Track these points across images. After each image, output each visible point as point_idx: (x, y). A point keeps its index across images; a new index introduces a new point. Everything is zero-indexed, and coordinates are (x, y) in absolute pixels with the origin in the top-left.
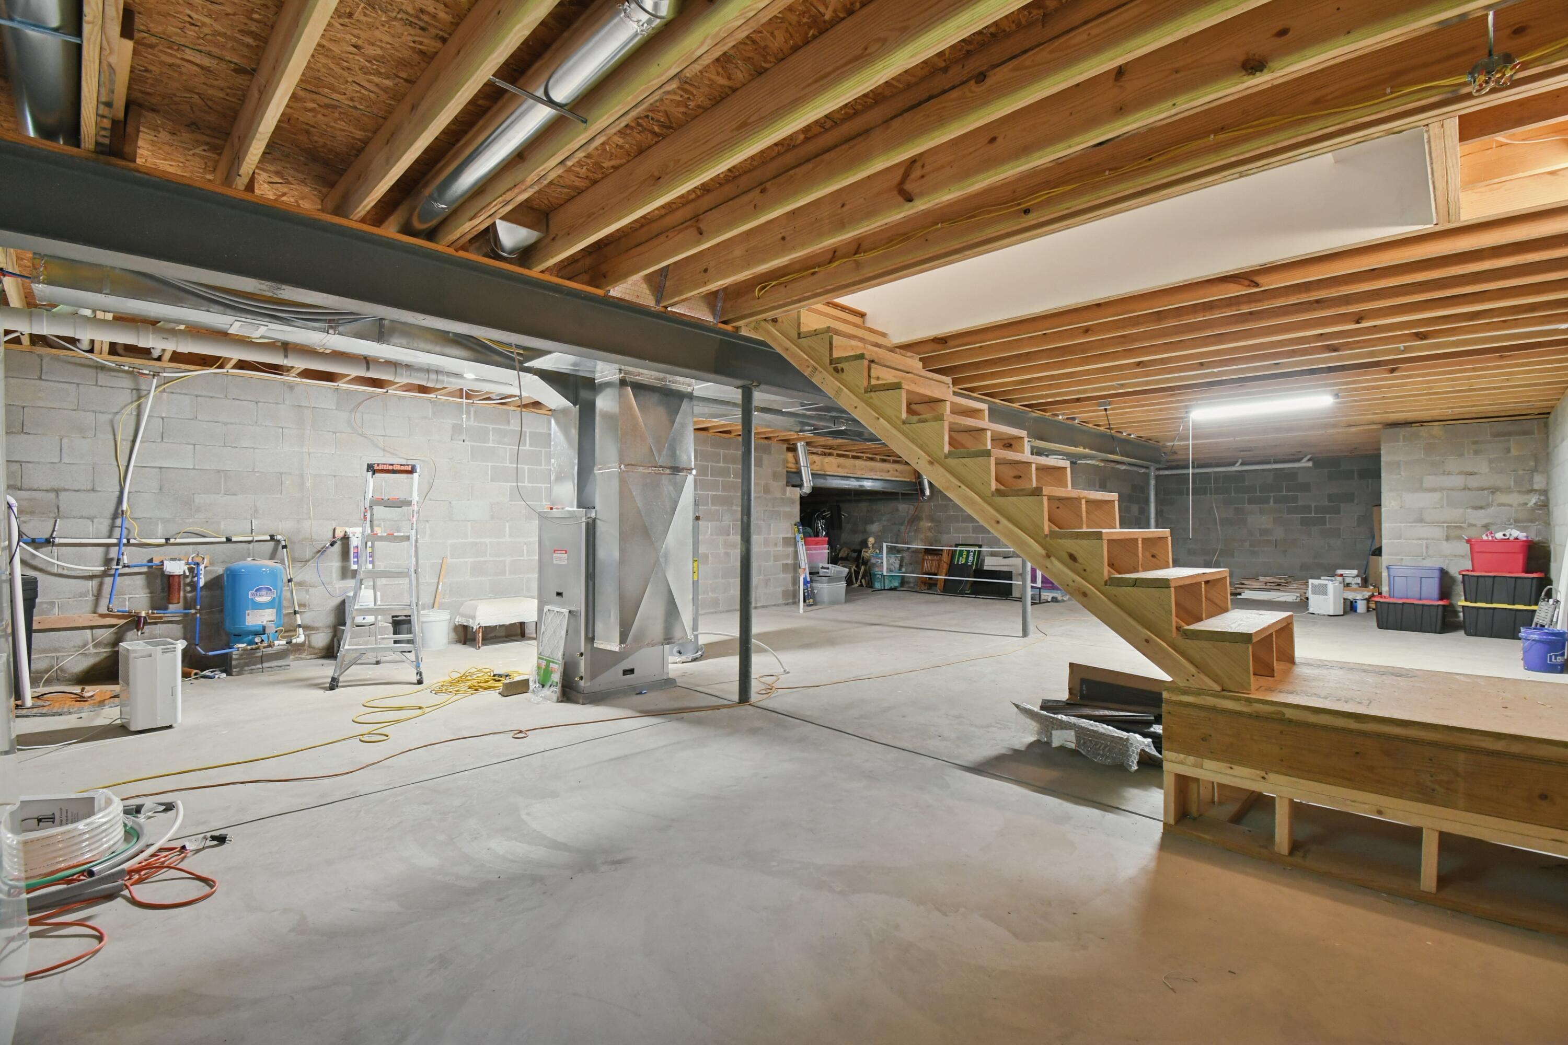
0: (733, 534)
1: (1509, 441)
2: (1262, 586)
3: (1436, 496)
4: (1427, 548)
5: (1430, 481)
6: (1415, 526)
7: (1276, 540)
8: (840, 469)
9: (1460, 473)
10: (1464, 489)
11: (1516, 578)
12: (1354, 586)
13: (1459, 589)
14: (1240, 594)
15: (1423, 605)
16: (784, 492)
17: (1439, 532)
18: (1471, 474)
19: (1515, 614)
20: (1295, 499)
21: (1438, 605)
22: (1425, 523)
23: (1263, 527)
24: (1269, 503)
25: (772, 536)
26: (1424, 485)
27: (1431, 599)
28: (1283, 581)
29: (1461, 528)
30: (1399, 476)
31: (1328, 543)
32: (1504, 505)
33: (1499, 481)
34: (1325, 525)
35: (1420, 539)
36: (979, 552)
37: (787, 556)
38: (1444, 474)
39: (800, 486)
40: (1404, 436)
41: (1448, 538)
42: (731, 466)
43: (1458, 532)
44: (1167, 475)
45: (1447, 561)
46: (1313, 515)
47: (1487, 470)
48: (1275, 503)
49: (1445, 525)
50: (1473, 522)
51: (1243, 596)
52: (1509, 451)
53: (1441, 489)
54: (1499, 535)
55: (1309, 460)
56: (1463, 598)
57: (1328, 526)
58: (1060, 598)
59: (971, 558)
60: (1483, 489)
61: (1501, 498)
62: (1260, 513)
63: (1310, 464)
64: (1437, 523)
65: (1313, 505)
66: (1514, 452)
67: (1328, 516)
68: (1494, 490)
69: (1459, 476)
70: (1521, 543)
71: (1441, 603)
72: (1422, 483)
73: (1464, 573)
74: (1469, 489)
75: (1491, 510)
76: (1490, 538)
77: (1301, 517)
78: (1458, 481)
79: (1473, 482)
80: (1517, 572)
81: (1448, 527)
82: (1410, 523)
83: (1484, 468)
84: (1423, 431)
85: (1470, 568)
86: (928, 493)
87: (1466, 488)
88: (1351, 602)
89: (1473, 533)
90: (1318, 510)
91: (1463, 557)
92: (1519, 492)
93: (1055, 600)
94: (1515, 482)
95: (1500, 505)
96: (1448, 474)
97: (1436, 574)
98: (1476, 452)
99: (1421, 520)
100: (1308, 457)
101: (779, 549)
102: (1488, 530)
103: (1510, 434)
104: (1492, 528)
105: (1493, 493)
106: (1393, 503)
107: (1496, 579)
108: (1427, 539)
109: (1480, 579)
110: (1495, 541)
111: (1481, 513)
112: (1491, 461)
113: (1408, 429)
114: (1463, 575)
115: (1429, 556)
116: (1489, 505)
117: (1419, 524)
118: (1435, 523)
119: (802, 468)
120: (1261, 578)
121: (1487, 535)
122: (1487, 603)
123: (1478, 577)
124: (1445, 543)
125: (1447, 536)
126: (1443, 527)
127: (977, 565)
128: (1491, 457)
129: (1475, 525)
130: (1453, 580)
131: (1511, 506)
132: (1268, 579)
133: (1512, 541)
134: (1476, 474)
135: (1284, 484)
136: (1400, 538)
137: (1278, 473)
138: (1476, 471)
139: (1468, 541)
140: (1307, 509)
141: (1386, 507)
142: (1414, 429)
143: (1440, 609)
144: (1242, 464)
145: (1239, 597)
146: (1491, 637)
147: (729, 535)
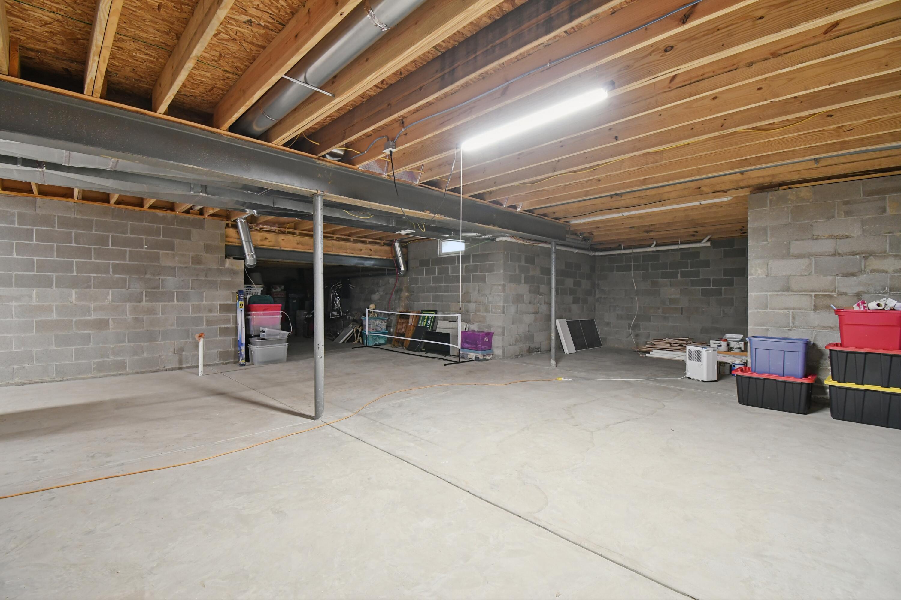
0: (146, 301)
1: (884, 199)
2: (667, 346)
3: (803, 263)
4: (794, 318)
5: (797, 247)
6: (782, 295)
7: (682, 308)
8: (300, 246)
9: (830, 237)
10: (834, 254)
11: (892, 356)
12: (736, 351)
13: (827, 363)
14: (649, 353)
15: (786, 382)
16: (223, 264)
17: (806, 302)
18: (842, 238)
19: (890, 399)
20: (697, 274)
21: (802, 383)
22: (792, 291)
23: (673, 297)
24: (677, 277)
25: (204, 302)
26: (792, 251)
27: (795, 377)
28: (684, 342)
29: (830, 297)
30: (765, 243)
31: (723, 311)
32: (878, 271)
33: (873, 244)
34: (722, 296)
35: (787, 309)
36: (435, 317)
37: (228, 321)
38: (812, 239)
39: (244, 259)
40: (771, 201)
41: (816, 308)
42: (144, 237)
43: (827, 302)
44: (602, 256)
45: (815, 333)
46: (711, 287)
47: (860, 233)
48: (681, 277)
49: (813, 294)
50: (844, 290)
51: (651, 355)
52: (884, 210)
53: (809, 255)
54: (873, 305)
55: (708, 241)
56: (830, 376)
57: (723, 296)
58: (481, 358)
59: (429, 322)
60: (854, 254)
61: (875, 263)
62: (671, 285)
63: (709, 244)
64: (805, 291)
65: (712, 279)
66: (890, 212)
67: (723, 288)
68: (867, 255)
69: (828, 240)
70: (899, 315)
71: (805, 381)
72: (789, 249)
73: (831, 348)
74: (839, 254)
75: (863, 277)
76: (862, 309)
77: (702, 289)
78: (828, 246)
79: (844, 246)
80: (894, 349)
81: (816, 296)
82: (776, 291)
83: (857, 232)
84: (791, 194)
85: (839, 341)
86: (403, 268)
87: (836, 254)
88: (731, 366)
89: (842, 303)
90: (715, 282)
91: (831, 328)
92: (895, 256)
93: (477, 359)
94: (891, 245)
95: (873, 271)
96: (817, 239)
97: (801, 348)
98: (848, 214)
99: (788, 289)
100: (708, 238)
101: (215, 314)
102: (860, 299)
103: (885, 191)
104: (865, 297)
105: (866, 258)
106: (759, 271)
107: (868, 356)
108: (794, 309)
109: (849, 355)
110: (867, 312)
111: (853, 280)
112: (863, 223)
113: (776, 193)
114: (830, 350)
115: (795, 327)
116: (861, 272)
117: (786, 293)
118: (801, 292)
119: (244, 243)
120: (667, 340)
121: (858, 305)
122: (857, 384)
123: (847, 353)
124: (812, 313)
125: (814, 306)
126: (811, 296)
127: (432, 327)
128: (864, 218)
129: (846, 294)
130: (820, 353)
131: (886, 272)
132: (672, 340)
133: (887, 313)
134: (847, 237)
135: (689, 261)
136: (766, 307)
137: (685, 253)
138: (847, 234)
139: (837, 312)
140: (706, 282)
141: (752, 275)
142: (781, 192)
143: (804, 387)
144: (656, 246)
145: (647, 355)
146: (861, 422)
147: (141, 301)
